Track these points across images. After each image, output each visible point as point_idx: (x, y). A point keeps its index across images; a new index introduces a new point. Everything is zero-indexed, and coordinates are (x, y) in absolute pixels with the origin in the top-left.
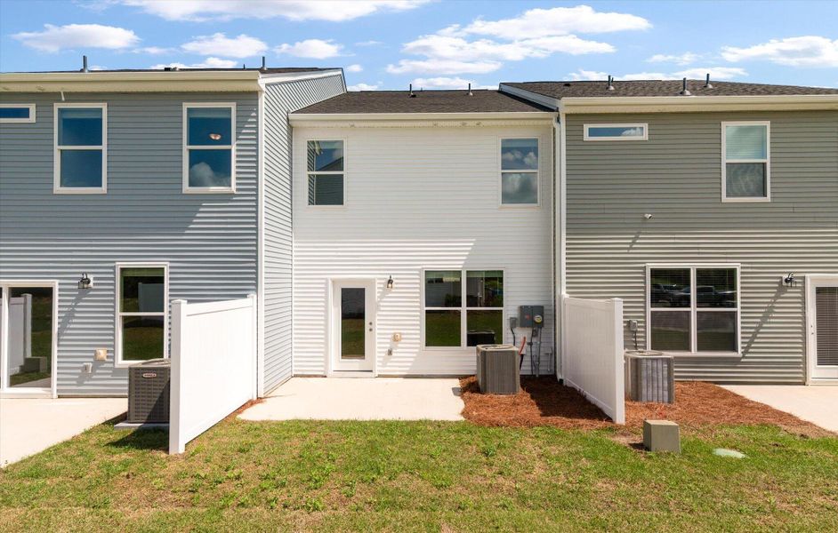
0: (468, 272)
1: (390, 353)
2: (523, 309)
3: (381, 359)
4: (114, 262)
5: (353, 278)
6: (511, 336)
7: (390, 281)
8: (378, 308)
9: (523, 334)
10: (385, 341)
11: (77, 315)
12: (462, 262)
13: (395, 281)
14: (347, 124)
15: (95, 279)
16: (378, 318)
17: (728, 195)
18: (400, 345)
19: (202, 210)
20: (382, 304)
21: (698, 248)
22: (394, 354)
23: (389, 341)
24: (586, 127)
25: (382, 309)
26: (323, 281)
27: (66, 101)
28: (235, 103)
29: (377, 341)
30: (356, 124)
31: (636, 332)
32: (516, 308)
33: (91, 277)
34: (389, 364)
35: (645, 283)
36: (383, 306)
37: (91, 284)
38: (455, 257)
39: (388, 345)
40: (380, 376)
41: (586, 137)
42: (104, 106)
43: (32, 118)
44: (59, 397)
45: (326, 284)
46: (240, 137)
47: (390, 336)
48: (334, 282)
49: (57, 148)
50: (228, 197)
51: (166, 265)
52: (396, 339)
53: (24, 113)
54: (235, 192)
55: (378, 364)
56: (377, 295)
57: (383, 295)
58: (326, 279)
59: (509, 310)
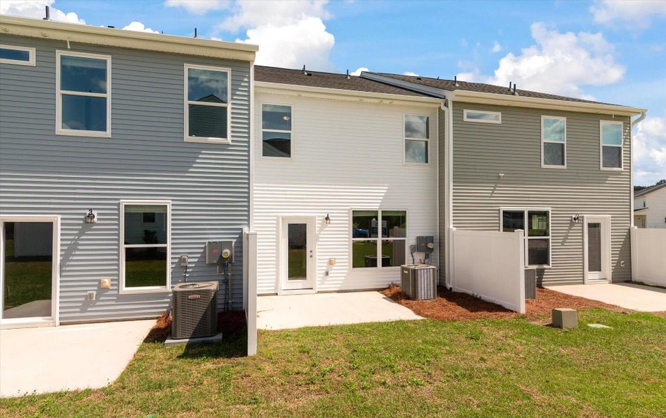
0: (382, 211)
1: (327, 274)
2: (419, 239)
3: (320, 279)
4: (119, 199)
5: (298, 216)
6: (411, 258)
7: (327, 218)
8: (317, 238)
9: (419, 256)
10: (323, 265)
11: (80, 247)
12: (378, 205)
13: (330, 218)
14: (295, 94)
15: (99, 214)
16: (317, 247)
17: (546, 163)
18: (334, 268)
19: (200, 156)
20: (320, 236)
21: (529, 197)
22: (330, 275)
23: (326, 265)
24: (466, 112)
25: (321, 240)
26: (275, 218)
27: (72, 50)
28: (230, 69)
29: (317, 265)
32: (414, 238)
33: (95, 212)
34: (326, 283)
35: (499, 220)
36: (322, 238)
37: (95, 220)
38: (373, 200)
39: (325, 268)
40: (319, 292)
41: (466, 119)
42: (108, 59)
43: (32, 61)
44: (61, 324)
45: (278, 220)
46: (234, 97)
47: (326, 261)
48: (283, 218)
49: (59, 92)
50: (224, 147)
51: (168, 202)
52: (331, 263)
53: (25, 56)
54: (231, 143)
55: (317, 283)
56: (317, 229)
57: (321, 229)
58: (278, 216)
59: (410, 240)
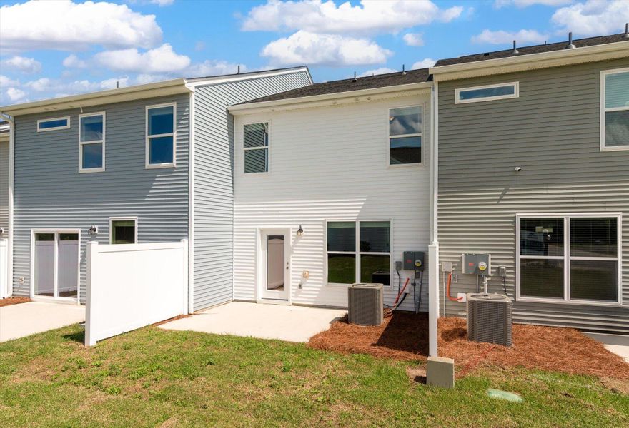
0: (361, 222)
1: (300, 286)
2: (407, 254)
3: (294, 291)
4: (108, 217)
5: (275, 227)
6: (397, 277)
7: (301, 230)
8: (292, 251)
9: (407, 275)
10: (298, 277)
12: (357, 215)
13: (304, 230)
14: (268, 110)
15: (99, 228)
16: (291, 259)
17: (607, 144)
18: (308, 281)
19: (157, 179)
20: (295, 248)
21: (573, 198)
22: (304, 288)
23: (300, 277)
24: (457, 91)
25: (295, 252)
26: (254, 230)
27: (84, 113)
28: (175, 103)
29: (291, 277)
30: (276, 109)
31: (505, 278)
32: (402, 253)
33: (97, 227)
34: (300, 295)
35: (515, 232)
36: (296, 250)
37: (97, 232)
38: (350, 211)
39: (299, 281)
40: (293, 304)
41: (458, 100)
42: (103, 114)
44: (81, 304)
45: (256, 232)
46: (179, 126)
47: (301, 274)
48: (262, 231)
49: (80, 144)
50: (171, 170)
51: (135, 218)
52: (305, 276)
53: (64, 123)
54: (176, 166)
55: (291, 295)
56: (292, 241)
57: (295, 243)
58: (256, 229)
59: (396, 255)
